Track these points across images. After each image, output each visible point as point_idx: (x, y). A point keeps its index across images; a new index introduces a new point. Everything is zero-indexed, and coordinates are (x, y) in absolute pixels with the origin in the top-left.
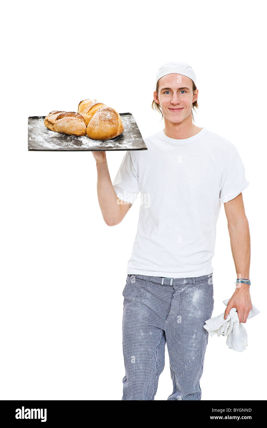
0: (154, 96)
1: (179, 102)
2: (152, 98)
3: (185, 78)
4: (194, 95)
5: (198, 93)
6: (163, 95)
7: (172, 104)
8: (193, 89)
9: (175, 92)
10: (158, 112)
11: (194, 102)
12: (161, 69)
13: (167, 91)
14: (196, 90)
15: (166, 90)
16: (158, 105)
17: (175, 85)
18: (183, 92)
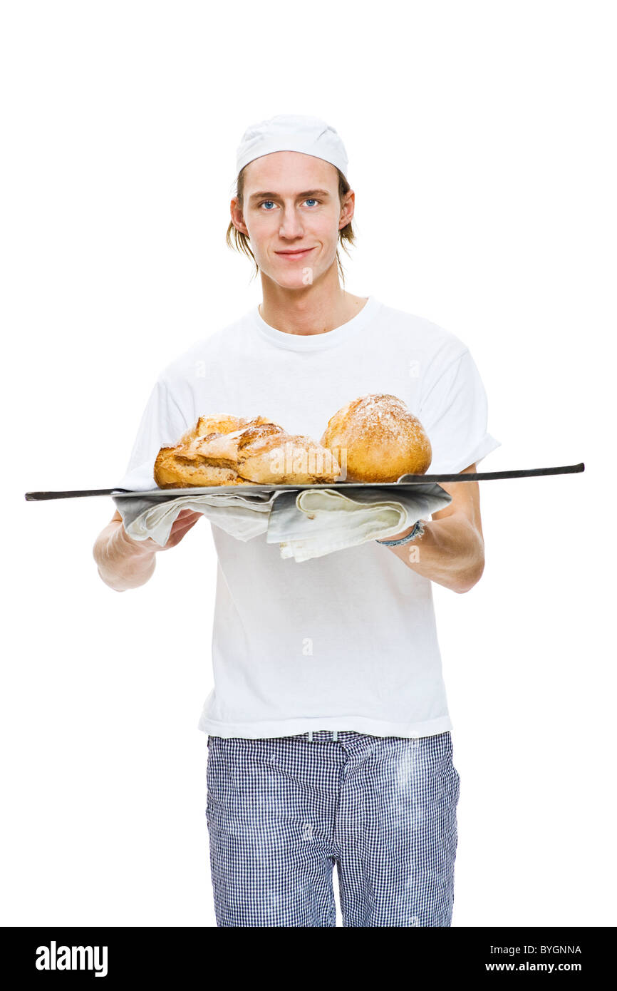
0: (232, 212)
1: (299, 232)
2: (227, 217)
3: (314, 163)
4: (342, 208)
5: (353, 200)
6: (256, 212)
7: (283, 239)
8: (339, 192)
9: (289, 203)
11: (343, 226)
12: (248, 137)
13: (268, 200)
14: (349, 194)
15: (264, 198)
16: (243, 236)
17: (289, 183)
18: (311, 202)
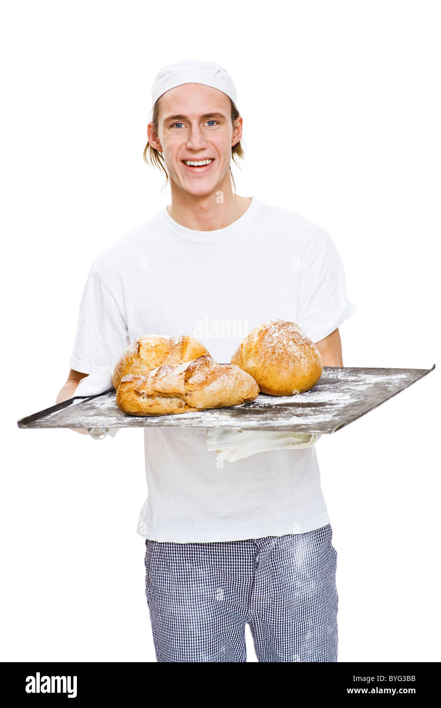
0: (149, 134)
1: (204, 145)
2: (145, 138)
3: (212, 93)
4: (234, 130)
5: (241, 124)
6: (169, 132)
7: (191, 150)
8: (232, 117)
9: (195, 123)
10: (158, 169)
11: (234, 143)
12: (160, 76)
13: (178, 121)
14: (238, 119)
15: (176, 121)
16: (155, 151)
17: (194, 109)
18: (211, 123)
